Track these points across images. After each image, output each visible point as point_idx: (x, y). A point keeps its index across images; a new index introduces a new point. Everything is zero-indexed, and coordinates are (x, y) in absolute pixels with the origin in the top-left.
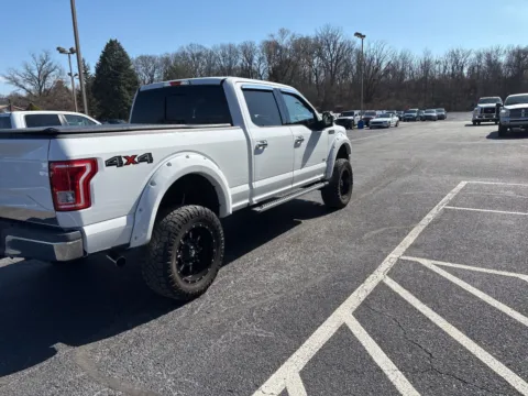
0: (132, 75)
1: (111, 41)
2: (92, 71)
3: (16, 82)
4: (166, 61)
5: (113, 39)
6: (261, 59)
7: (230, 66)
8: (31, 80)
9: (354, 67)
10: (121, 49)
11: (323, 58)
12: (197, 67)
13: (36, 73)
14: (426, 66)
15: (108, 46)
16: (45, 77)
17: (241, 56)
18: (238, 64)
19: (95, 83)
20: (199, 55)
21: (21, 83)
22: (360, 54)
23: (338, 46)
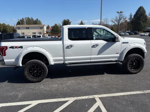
0: (146, 16)
1: (140, 7)
2: (133, 17)
3: (113, 21)
5: (141, 6)
8: (116, 21)
10: (143, 9)
13: (118, 19)
15: (139, 8)
16: (120, 19)
19: (133, 20)
21: (114, 22)
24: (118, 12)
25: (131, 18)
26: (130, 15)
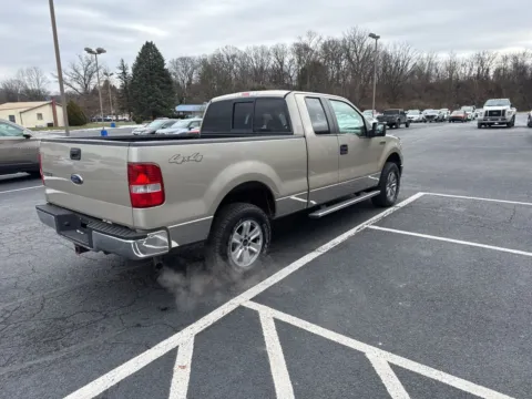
1: (147, 43)
2: (130, 72)
4: (204, 62)
5: (149, 41)
6: (291, 61)
7: (262, 68)
8: (77, 79)
9: (381, 69)
10: (156, 50)
11: (350, 60)
12: (232, 68)
13: (82, 73)
14: (451, 68)
15: (144, 48)
16: (90, 76)
17: (273, 58)
18: (270, 66)
20: (234, 56)
21: (68, 82)
22: (386, 57)
23: (365, 48)
24: (90, 51)
25: (124, 73)
26: (119, 64)
